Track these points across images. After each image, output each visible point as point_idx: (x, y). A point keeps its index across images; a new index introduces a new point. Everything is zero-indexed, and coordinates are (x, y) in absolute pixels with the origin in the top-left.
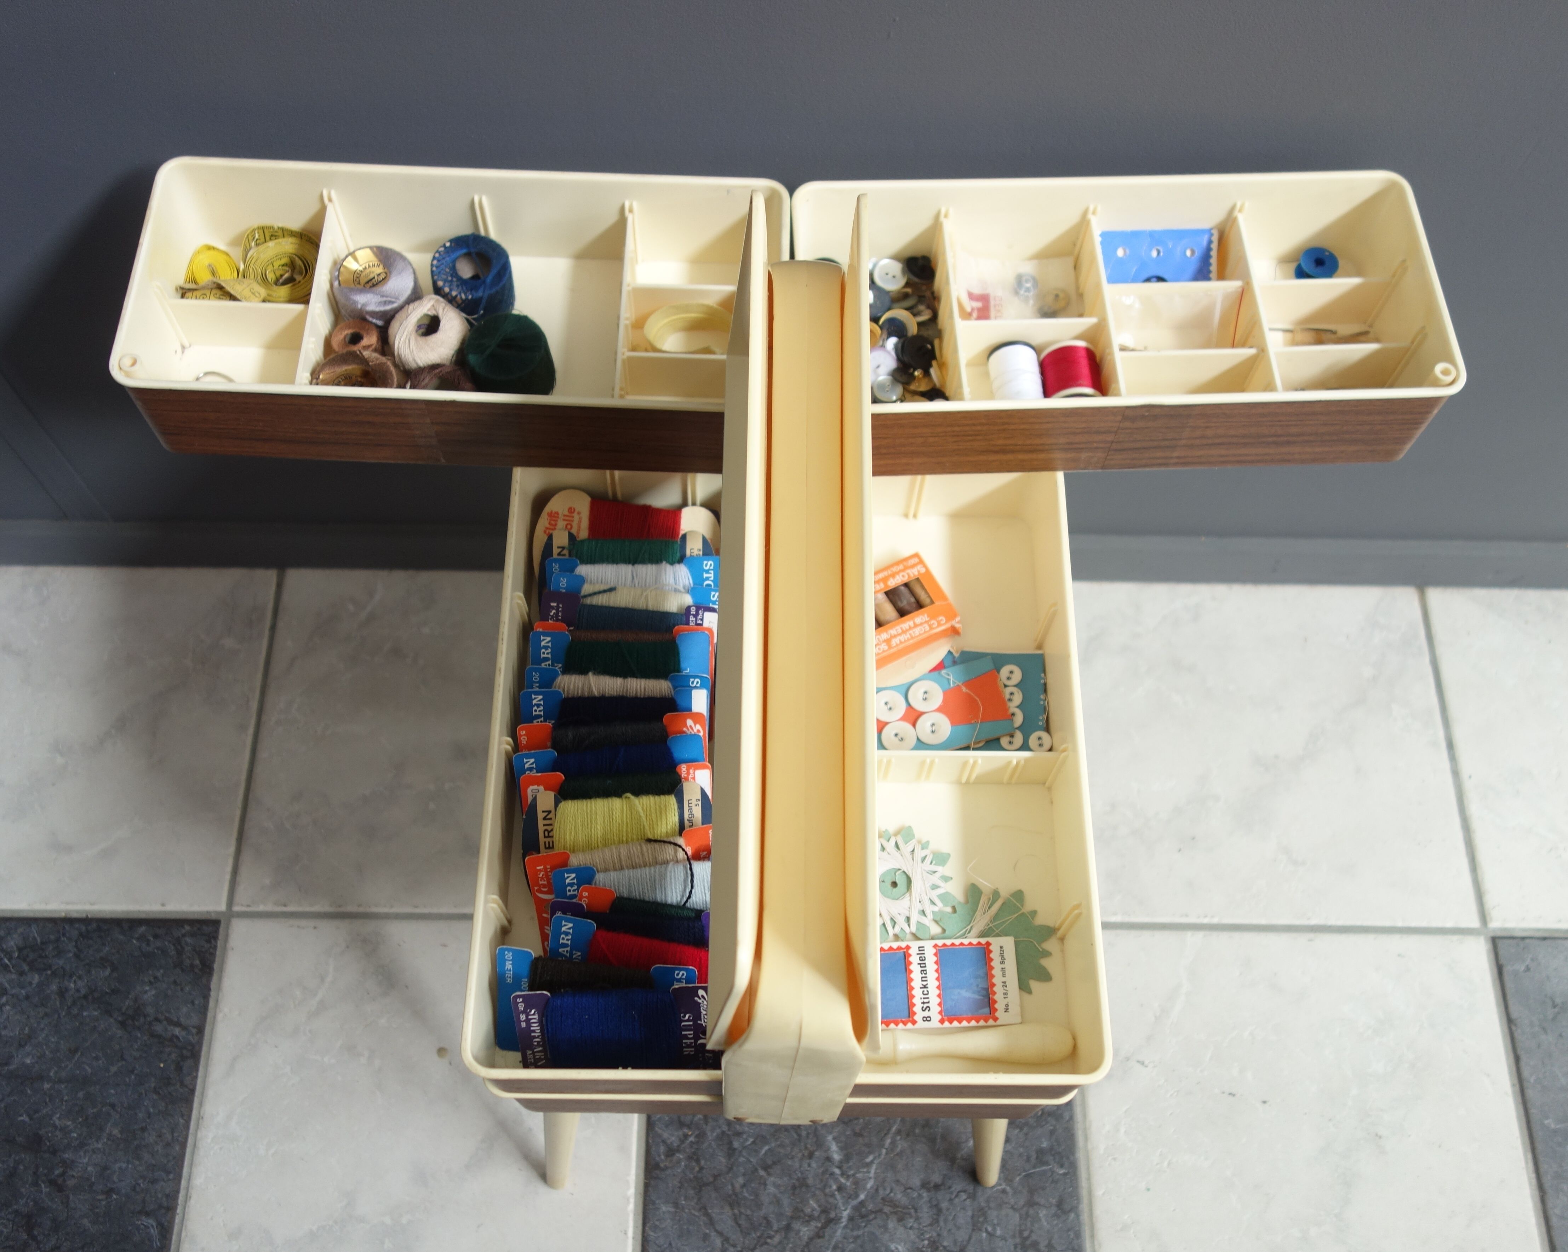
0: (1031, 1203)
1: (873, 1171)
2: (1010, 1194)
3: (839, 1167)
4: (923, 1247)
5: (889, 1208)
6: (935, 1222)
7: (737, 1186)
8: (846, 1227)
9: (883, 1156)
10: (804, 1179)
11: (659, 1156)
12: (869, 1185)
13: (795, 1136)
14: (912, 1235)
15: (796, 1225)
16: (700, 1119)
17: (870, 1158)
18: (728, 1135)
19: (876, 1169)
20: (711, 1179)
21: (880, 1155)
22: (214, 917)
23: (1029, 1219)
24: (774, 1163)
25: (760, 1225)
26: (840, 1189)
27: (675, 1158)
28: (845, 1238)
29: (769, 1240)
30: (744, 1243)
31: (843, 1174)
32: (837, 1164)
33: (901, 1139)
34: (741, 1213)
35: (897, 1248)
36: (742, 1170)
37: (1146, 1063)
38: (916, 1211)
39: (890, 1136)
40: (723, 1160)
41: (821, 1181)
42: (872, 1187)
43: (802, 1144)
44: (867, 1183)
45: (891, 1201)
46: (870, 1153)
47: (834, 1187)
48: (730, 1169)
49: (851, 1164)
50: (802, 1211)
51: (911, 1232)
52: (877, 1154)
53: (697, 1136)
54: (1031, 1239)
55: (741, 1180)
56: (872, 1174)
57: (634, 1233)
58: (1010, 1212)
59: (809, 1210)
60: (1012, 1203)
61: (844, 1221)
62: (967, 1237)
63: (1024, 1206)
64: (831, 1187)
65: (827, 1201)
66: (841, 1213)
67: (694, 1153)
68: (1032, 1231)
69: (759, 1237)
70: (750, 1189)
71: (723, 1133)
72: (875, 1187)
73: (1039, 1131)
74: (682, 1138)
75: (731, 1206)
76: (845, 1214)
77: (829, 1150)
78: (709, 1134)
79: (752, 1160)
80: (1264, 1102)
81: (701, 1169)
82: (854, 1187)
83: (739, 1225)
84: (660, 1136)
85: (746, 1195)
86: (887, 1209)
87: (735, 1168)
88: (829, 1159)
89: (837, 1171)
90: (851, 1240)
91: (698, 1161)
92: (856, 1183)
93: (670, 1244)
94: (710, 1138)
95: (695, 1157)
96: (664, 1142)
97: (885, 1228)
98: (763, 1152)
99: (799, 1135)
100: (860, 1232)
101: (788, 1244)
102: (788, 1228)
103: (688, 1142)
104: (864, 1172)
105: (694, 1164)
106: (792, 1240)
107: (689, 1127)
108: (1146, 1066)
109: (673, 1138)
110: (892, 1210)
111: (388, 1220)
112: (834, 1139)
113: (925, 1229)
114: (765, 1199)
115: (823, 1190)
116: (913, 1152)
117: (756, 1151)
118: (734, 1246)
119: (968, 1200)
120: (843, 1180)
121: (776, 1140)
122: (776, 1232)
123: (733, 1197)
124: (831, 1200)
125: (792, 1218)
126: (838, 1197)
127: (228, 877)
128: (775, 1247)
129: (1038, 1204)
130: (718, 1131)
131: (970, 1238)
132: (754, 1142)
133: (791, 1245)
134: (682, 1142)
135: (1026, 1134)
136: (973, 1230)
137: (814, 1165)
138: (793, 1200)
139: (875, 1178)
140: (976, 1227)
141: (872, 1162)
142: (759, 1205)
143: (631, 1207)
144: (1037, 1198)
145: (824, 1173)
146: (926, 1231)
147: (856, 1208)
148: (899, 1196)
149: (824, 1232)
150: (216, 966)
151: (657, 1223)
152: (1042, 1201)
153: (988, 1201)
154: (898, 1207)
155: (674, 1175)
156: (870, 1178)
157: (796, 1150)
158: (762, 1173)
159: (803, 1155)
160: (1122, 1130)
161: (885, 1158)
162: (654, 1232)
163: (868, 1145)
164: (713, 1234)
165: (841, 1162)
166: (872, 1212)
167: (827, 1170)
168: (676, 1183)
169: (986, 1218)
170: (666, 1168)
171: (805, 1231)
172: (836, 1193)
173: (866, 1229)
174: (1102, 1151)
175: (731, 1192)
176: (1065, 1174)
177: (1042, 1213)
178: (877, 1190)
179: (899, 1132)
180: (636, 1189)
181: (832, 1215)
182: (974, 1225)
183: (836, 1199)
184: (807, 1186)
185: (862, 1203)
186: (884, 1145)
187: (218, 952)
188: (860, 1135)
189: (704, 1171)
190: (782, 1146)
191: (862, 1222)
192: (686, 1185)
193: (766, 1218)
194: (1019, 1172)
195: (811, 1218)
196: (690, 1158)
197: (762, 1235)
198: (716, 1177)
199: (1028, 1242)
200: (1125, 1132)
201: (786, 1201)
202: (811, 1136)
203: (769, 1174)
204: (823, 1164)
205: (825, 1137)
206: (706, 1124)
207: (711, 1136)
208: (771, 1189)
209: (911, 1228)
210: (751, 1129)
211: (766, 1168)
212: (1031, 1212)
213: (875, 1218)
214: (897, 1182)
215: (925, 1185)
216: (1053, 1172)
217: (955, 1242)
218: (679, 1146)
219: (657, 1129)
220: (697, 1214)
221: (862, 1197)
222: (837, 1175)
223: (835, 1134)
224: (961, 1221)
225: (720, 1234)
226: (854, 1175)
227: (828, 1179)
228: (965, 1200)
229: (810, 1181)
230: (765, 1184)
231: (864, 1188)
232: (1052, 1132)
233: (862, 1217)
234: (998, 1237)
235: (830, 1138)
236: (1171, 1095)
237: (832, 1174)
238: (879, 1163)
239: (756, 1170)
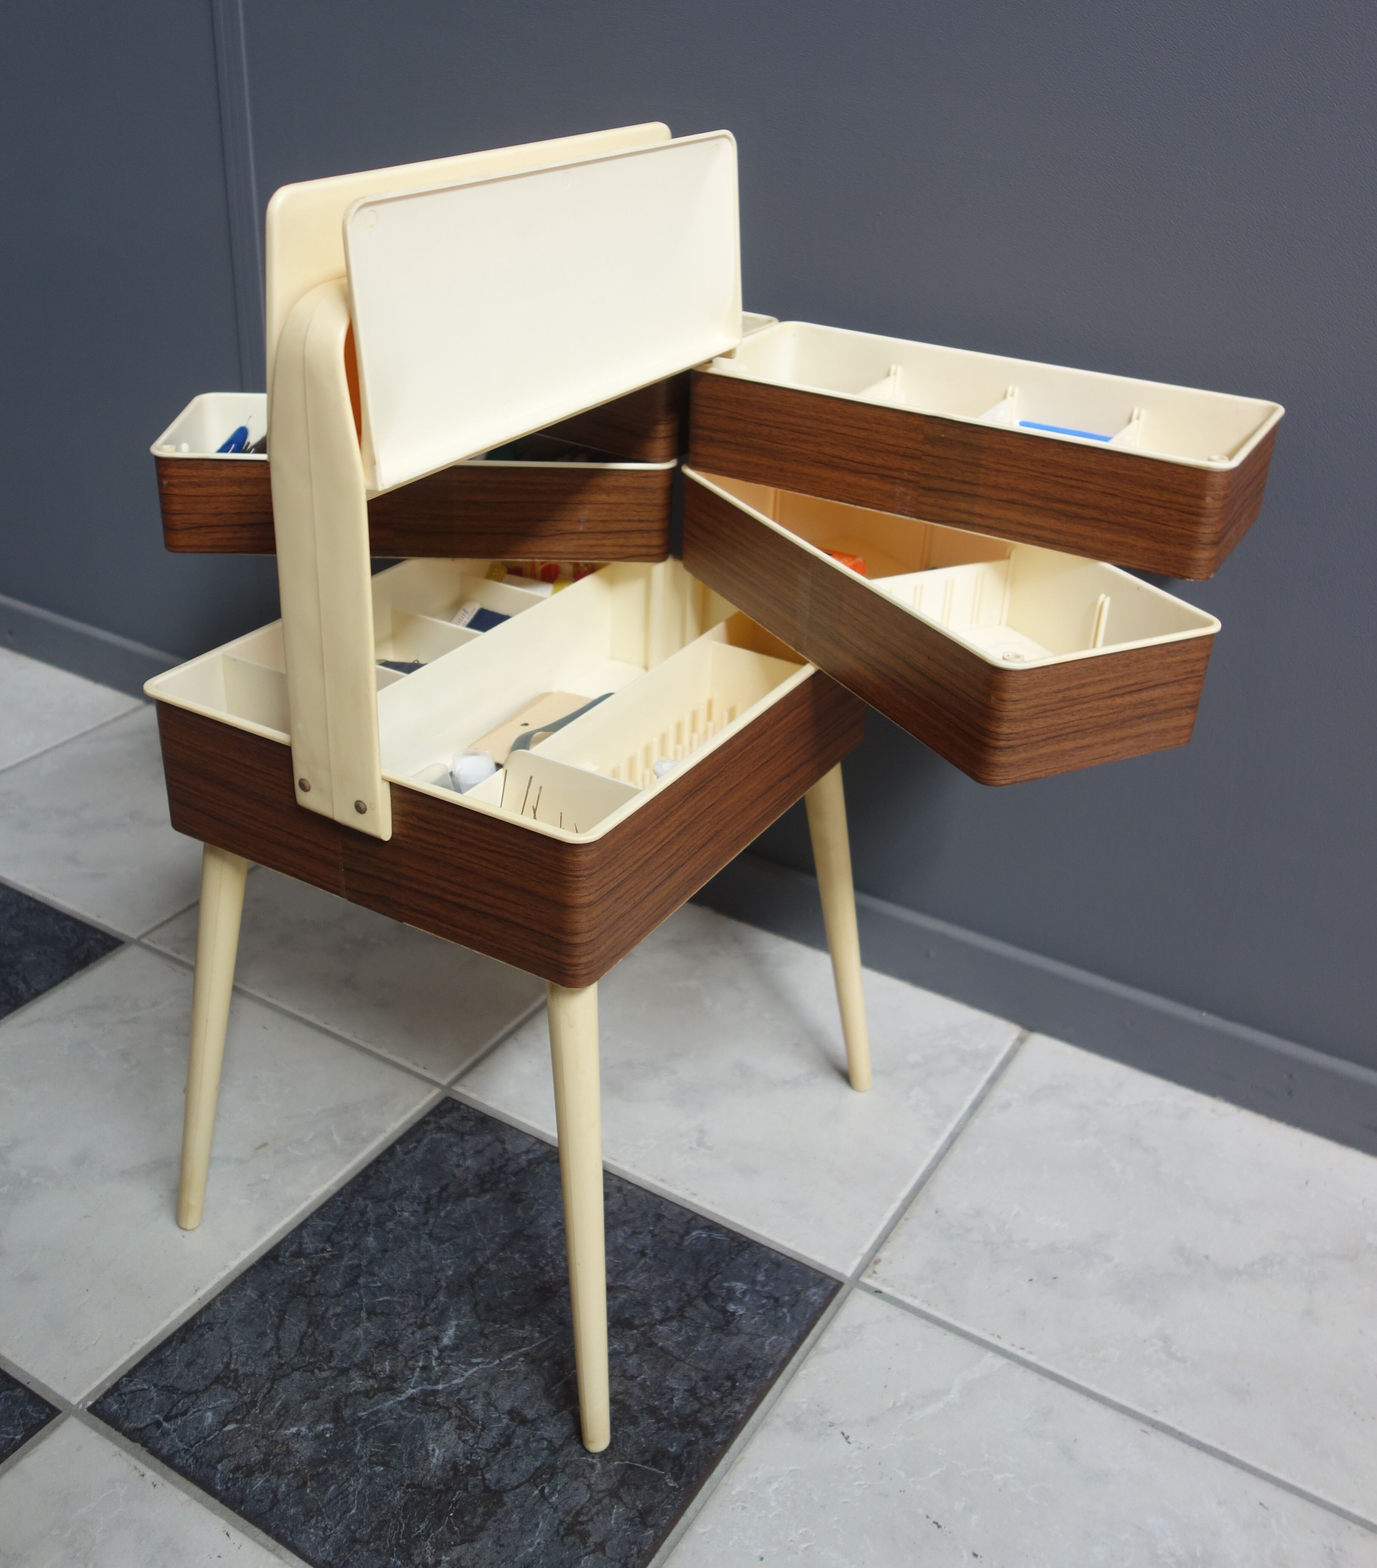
0: (614, 1494)
1: (470, 1372)
2: (597, 1471)
3: (440, 1351)
4: (462, 1465)
5: (458, 1411)
6: (495, 1450)
7: (331, 1312)
8: (400, 1402)
9: (492, 1365)
10: (397, 1341)
11: (286, 1251)
12: (455, 1382)
13: (423, 1303)
14: (460, 1449)
15: (353, 1374)
16: (349, 1245)
17: (479, 1360)
18: (362, 1270)
19: (475, 1372)
20: (313, 1294)
21: (490, 1363)
22: (123, 939)
23: (599, 1507)
24: (382, 1314)
25: (320, 1354)
26: (424, 1368)
27: (297, 1261)
28: (390, 1411)
29: (316, 1371)
30: (291, 1359)
31: (437, 1358)
32: (441, 1346)
33: (522, 1361)
34: (313, 1334)
35: (434, 1450)
36: (347, 1302)
37: (850, 1440)
38: (482, 1430)
39: (515, 1353)
40: (338, 1285)
41: (413, 1352)
42: (457, 1384)
43: (423, 1313)
44: (455, 1379)
45: (466, 1407)
46: (481, 1356)
47: (420, 1364)
48: (338, 1296)
49: (453, 1354)
50: (372, 1366)
51: (461, 1444)
52: (488, 1361)
53: (332, 1256)
54: (584, 1526)
55: (339, 1310)
56: (467, 1374)
57: (205, 1296)
58: (583, 1488)
59: (379, 1368)
60: (592, 1482)
61: (404, 1397)
62: (516, 1484)
63: (603, 1491)
64: (417, 1361)
65: (402, 1372)
66: (407, 1389)
67: (318, 1266)
68: (591, 1520)
69: (310, 1363)
70: (340, 1320)
71: (359, 1265)
72: (460, 1386)
73: (678, 1434)
74: (319, 1250)
75: (310, 1324)
76: (410, 1391)
77: (444, 1331)
78: (346, 1259)
79: (364, 1300)
80: (975, 1555)
81: (312, 1281)
82: (440, 1374)
83: (302, 1343)
84: (301, 1237)
85: (332, 1324)
86: (454, 1411)
87: (342, 1297)
88: (437, 1339)
89: (436, 1352)
90: (394, 1416)
91: (315, 1274)
92: (445, 1373)
93: (226, 1322)
94: (343, 1263)
95: (315, 1270)
96: (300, 1244)
97: (439, 1426)
98: (381, 1299)
99: (427, 1305)
100: (409, 1415)
101: (331, 1384)
102: (344, 1371)
103: (321, 1255)
104: (461, 1369)
105: (310, 1274)
106: (339, 1383)
107: (333, 1246)
108: (849, 1443)
109: (311, 1246)
110: (459, 1414)
111: (23, 1174)
112: (457, 1325)
113: (479, 1451)
114: (346, 1337)
115: (407, 1360)
116: (525, 1379)
117: (375, 1296)
118: (280, 1357)
119: (546, 1452)
120: (434, 1363)
121: (401, 1297)
122: (331, 1368)
123: (319, 1318)
124: (407, 1372)
125: (356, 1365)
126: (417, 1373)
127: (158, 922)
128: (317, 1380)
129: (620, 1499)
130: (356, 1262)
131: (518, 1486)
132: (379, 1288)
133: (333, 1387)
134: (316, 1252)
135: (659, 1429)
136: (528, 1481)
137: (418, 1335)
138: (371, 1351)
139: (467, 1379)
140: (534, 1478)
141: (477, 1364)
142: (335, 1338)
143: (222, 1274)
144: (622, 1492)
145: (420, 1347)
146: (477, 1453)
147: (425, 1393)
148: (478, 1407)
149: (374, 1395)
150: (91, 965)
151: (231, 1299)
152: (627, 1499)
153: (566, 1465)
154: (468, 1415)
155: (283, 1272)
156: (463, 1376)
157: (413, 1314)
158: (364, 1315)
159: (416, 1322)
160: (775, 1485)
161: (492, 1368)
162: (222, 1304)
163: (484, 1348)
164: (272, 1336)
165: (446, 1347)
166: (438, 1404)
167: (426, 1346)
168: (279, 1279)
169: (551, 1478)
170: (283, 1263)
171: (358, 1382)
172: (418, 1369)
173: (418, 1416)
174: (734, 1493)
175: (320, 1313)
176: (673, 1488)
177: (618, 1510)
178: (460, 1389)
179: (526, 1355)
180: (241, 1265)
181: (397, 1385)
182: (532, 1477)
183: (413, 1374)
184: (396, 1349)
185: (435, 1393)
186: (502, 1357)
187: (102, 959)
188: (486, 1337)
189: (312, 1284)
190: (403, 1305)
191: (419, 1408)
192: (286, 1285)
193: (331, 1352)
194: (623, 1458)
195: (374, 1376)
196: (310, 1268)
197: (315, 1363)
198: (318, 1294)
199: (578, 1528)
200: (776, 1489)
201: (363, 1349)
202: (437, 1312)
203: (369, 1319)
204: (428, 1339)
205: (451, 1319)
206: (350, 1251)
207: (346, 1262)
208: (359, 1332)
209: (464, 1441)
210: (386, 1276)
211: (371, 1313)
212: (606, 1501)
213: (435, 1411)
214: (487, 1394)
215: (513, 1413)
216: (661, 1478)
217: (499, 1481)
218: (310, 1254)
219: (304, 1231)
220: (273, 1313)
221: (440, 1387)
222: (433, 1356)
223: (462, 1323)
224: (522, 1465)
225: (278, 1340)
226: (449, 1365)
227: (421, 1353)
228: (543, 1449)
229: (401, 1347)
230: (357, 1325)
231: (450, 1381)
232: (690, 1443)
233: (425, 1403)
234: (550, 1503)
235: (454, 1323)
236: (859, 1485)
237: (429, 1352)
238: (483, 1369)
239: (361, 1309)
